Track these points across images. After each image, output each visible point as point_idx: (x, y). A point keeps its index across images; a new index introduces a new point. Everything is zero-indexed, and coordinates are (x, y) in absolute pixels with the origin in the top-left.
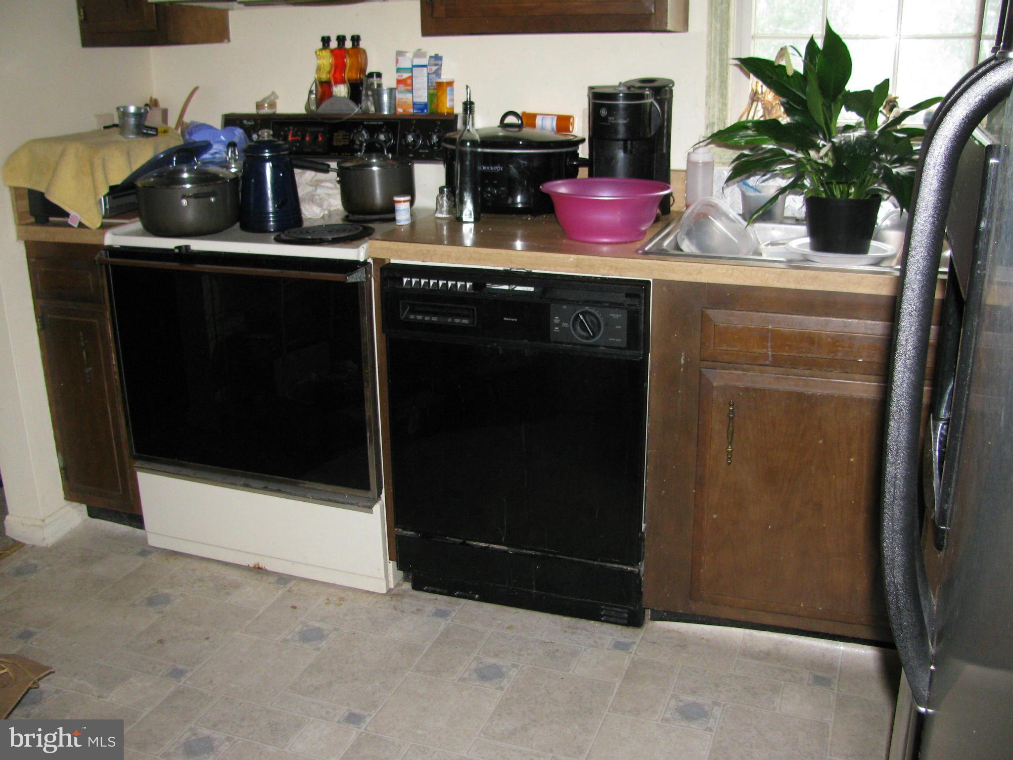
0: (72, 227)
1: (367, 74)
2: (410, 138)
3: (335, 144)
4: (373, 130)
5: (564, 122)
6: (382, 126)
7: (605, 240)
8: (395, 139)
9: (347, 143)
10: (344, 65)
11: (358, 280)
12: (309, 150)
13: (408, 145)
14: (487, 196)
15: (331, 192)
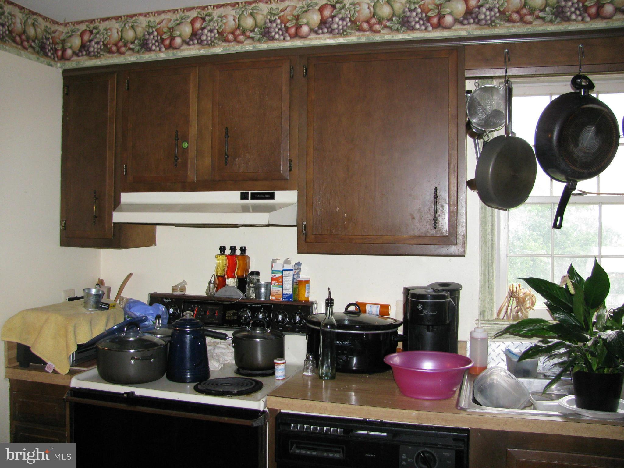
0: (48, 372)
1: (249, 272)
2: (280, 317)
3: (227, 318)
4: (255, 310)
5: (385, 309)
6: (260, 308)
7: (427, 398)
8: (270, 317)
9: (236, 318)
10: (235, 264)
11: (260, 424)
12: (209, 321)
13: (278, 321)
14: (340, 361)
15: (224, 351)
